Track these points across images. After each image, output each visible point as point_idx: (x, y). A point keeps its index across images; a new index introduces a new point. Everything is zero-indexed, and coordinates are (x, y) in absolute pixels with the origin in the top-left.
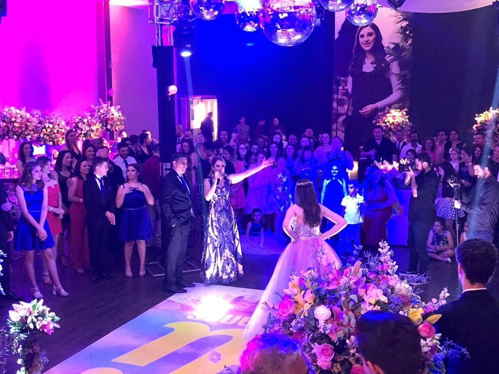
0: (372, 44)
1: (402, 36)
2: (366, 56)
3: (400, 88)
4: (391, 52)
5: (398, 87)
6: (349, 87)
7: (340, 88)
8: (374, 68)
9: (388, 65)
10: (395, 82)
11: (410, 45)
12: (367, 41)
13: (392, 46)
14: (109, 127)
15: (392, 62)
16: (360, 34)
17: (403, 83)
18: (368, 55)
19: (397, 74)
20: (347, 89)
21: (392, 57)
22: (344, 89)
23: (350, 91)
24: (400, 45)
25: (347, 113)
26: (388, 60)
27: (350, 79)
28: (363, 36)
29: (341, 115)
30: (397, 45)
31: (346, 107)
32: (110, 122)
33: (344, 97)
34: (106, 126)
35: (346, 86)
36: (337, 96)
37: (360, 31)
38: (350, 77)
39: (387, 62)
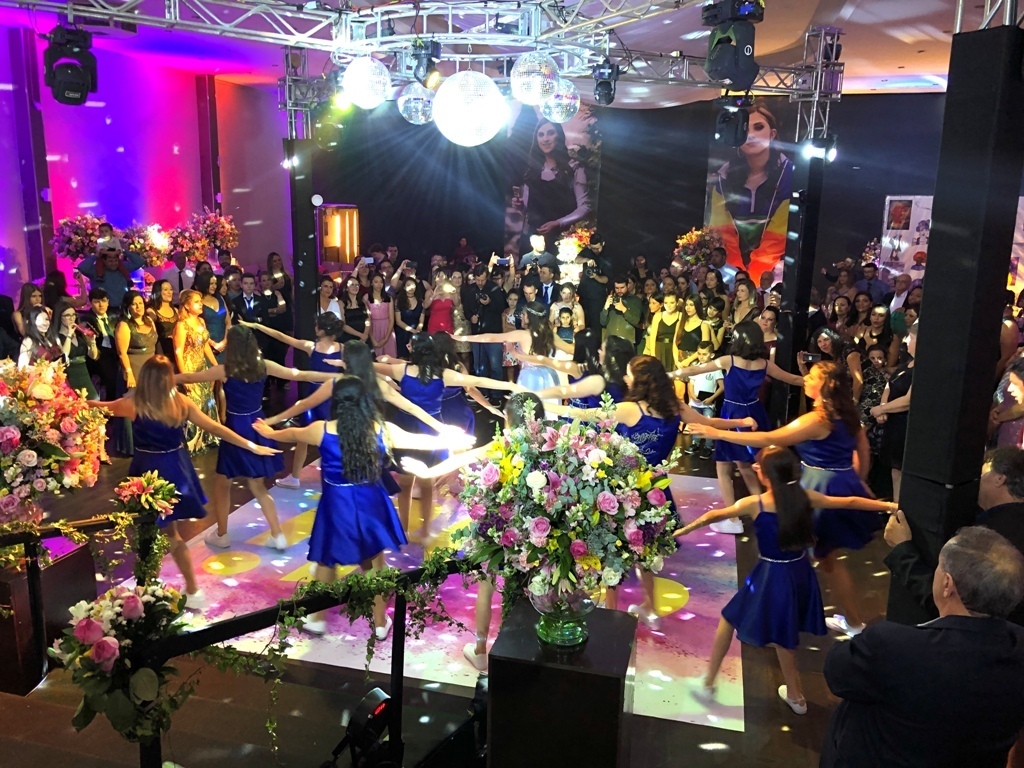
0: (553, 145)
1: (589, 136)
2: (544, 161)
3: (586, 203)
4: (576, 156)
5: (584, 200)
6: (525, 199)
7: (514, 199)
8: (556, 175)
9: (572, 172)
10: (581, 196)
11: (598, 148)
12: (547, 141)
13: (577, 148)
14: (218, 244)
15: (577, 168)
16: (540, 131)
17: (589, 196)
18: (547, 159)
19: (582, 184)
20: (522, 202)
21: (577, 162)
22: (518, 201)
23: (526, 203)
24: (587, 148)
26: (572, 165)
27: (526, 189)
28: (542, 134)
29: (515, 233)
30: (583, 147)
31: (521, 224)
32: (220, 237)
33: (519, 212)
34: (214, 242)
35: (521, 197)
36: (510, 210)
37: (539, 127)
38: (526, 186)
39: (572, 169)
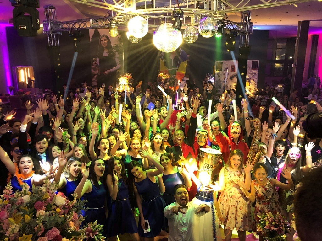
0: (106, 44)
1: (119, 41)
2: (104, 50)
4: (115, 48)
5: (119, 63)
7: (94, 63)
8: (108, 54)
10: (117, 61)
11: (122, 45)
12: (104, 43)
13: (115, 46)
15: (116, 52)
16: (101, 40)
17: (120, 61)
18: (105, 49)
19: (118, 57)
20: (97, 64)
21: (115, 50)
22: (96, 64)
23: (98, 64)
24: (119, 45)
25: (97, 74)
26: (114, 51)
28: (102, 41)
29: (95, 75)
30: (117, 45)
33: (96, 67)
35: (97, 62)
36: (93, 67)
37: (101, 38)
38: (98, 58)
39: (114, 52)
